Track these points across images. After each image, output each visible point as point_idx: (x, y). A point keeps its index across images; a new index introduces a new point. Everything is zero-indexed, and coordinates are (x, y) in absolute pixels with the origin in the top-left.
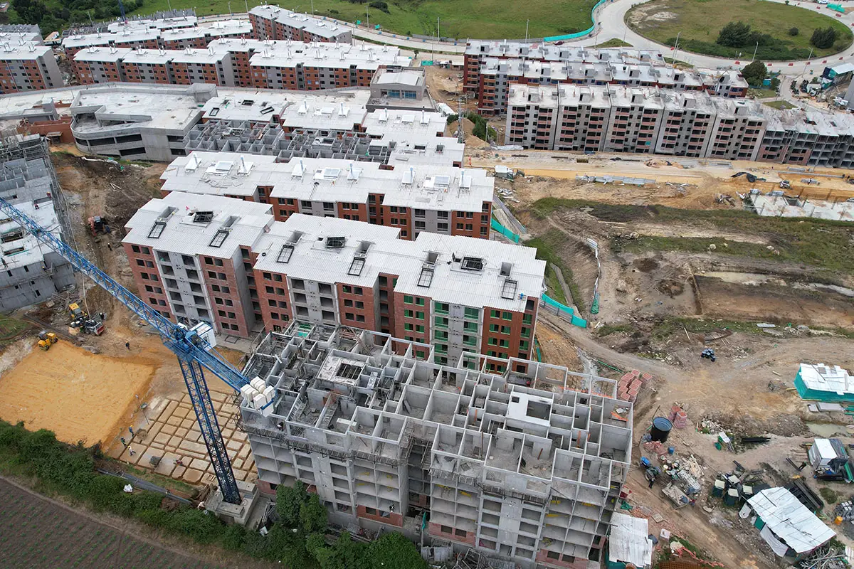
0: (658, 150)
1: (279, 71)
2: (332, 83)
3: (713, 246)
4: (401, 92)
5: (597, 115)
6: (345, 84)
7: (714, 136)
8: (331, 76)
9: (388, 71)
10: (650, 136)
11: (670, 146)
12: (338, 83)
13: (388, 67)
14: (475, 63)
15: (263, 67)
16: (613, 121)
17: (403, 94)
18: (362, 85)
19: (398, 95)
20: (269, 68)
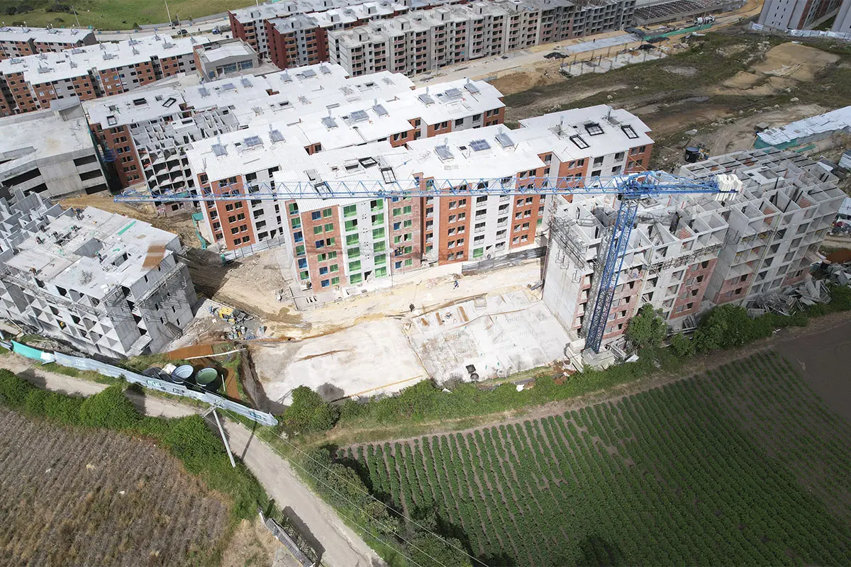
0: (471, 57)
1: (70, 84)
2: (135, 81)
3: (609, 97)
4: (237, 65)
5: (421, 37)
6: (150, 78)
7: (508, 33)
8: (133, 74)
9: (206, 49)
10: (463, 46)
11: (478, 51)
12: (142, 80)
13: (204, 45)
14: (251, 31)
15: (48, 84)
16: (434, 40)
17: (239, 66)
18: (169, 75)
19: (235, 68)
20: (55, 82)
